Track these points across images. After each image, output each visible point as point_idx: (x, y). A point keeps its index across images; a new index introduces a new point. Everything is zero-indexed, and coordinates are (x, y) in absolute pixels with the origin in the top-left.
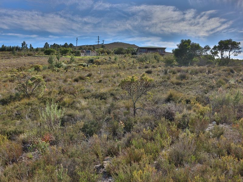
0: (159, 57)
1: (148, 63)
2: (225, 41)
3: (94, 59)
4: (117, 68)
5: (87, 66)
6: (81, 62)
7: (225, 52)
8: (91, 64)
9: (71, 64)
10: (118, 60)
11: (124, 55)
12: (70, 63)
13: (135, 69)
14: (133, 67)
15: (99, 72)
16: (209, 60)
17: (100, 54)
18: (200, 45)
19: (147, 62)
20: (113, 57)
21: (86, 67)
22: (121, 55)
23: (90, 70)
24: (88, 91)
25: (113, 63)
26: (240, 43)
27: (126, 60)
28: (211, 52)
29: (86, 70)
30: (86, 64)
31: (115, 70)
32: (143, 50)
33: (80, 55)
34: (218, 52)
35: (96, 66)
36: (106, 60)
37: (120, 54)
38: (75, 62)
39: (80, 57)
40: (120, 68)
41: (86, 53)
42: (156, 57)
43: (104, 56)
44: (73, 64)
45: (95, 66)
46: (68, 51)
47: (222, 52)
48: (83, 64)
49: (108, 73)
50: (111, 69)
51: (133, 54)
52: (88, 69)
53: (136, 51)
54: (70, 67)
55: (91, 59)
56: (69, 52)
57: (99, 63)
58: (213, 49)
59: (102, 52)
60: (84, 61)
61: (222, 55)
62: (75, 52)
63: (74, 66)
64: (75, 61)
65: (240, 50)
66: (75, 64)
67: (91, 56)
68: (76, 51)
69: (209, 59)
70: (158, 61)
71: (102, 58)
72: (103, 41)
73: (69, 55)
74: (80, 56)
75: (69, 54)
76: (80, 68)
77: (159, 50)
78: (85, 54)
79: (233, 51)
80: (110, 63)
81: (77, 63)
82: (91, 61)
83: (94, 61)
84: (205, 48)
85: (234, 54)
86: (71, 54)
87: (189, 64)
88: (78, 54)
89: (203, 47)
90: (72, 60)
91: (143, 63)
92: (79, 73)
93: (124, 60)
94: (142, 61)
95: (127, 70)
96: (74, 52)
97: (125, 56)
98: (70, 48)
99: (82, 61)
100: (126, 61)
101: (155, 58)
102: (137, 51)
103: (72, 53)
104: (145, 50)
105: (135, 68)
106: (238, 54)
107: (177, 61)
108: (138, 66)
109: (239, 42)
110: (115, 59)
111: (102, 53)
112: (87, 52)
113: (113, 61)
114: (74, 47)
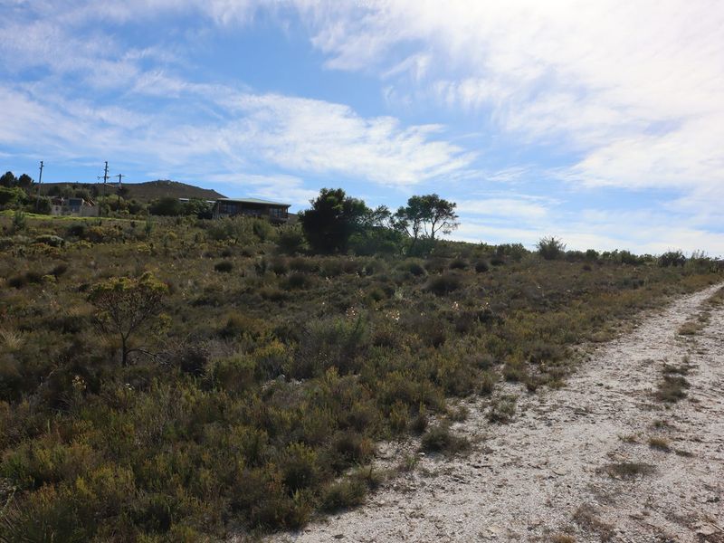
0: (265, 229)
1: (231, 244)
2: (423, 197)
3: (84, 225)
4: (144, 254)
5: (63, 243)
6: (47, 233)
7: (422, 224)
8: (76, 238)
9: (15, 237)
10: (154, 231)
11: (175, 218)
12: (12, 232)
13: (194, 258)
14: (189, 252)
15: (93, 263)
16: (387, 242)
17: (108, 212)
18: (367, 205)
19: (231, 241)
20: (142, 222)
21: (59, 245)
22: (168, 217)
23: (68, 256)
24: (38, 312)
25: (141, 238)
26: (455, 204)
27: (176, 233)
28: (392, 221)
29: (55, 257)
30: (58, 238)
31: (139, 258)
32: (229, 206)
33: (48, 212)
34: (409, 222)
35: (89, 245)
36: (120, 229)
37: (165, 215)
38: (28, 233)
39: (48, 218)
40: (154, 254)
41: (67, 207)
42: (259, 227)
43: (119, 218)
44: (19, 236)
45: (84, 246)
46: (14, 196)
47: (417, 222)
48: (52, 237)
49: (117, 265)
50: (128, 255)
51: (201, 216)
52: (62, 254)
53: (211, 208)
54: (10, 244)
55: (78, 224)
56: (16, 199)
57: (97, 238)
58: (396, 215)
59: (116, 207)
60: (56, 230)
61: (416, 230)
62: (34, 201)
63: (22, 243)
64: (27, 230)
65: (457, 220)
66: (26, 238)
67: (82, 216)
68: (36, 200)
69: (388, 238)
70: (262, 239)
71: (110, 223)
72: (120, 176)
73: (14, 209)
74: (48, 214)
75: (14, 205)
76: (40, 250)
77: (271, 210)
78: (65, 210)
79: (441, 221)
80: (130, 239)
81: (34, 233)
82: (77, 232)
83: (85, 230)
84: (378, 212)
85: (442, 229)
86: (21, 206)
87: (337, 249)
88: (42, 208)
89: (374, 210)
90: (19, 225)
91: (218, 244)
92: (33, 263)
93: (172, 234)
94: (218, 236)
95: (171, 259)
96: (31, 203)
97: (178, 222)
98: (18, 189)
99: (50, 231)
100: (176, 236)
101: (255, 229)
102: (213, 209)
103: (25, 202)
104: (234, 207)
105: (196, 256)
106: (451, 229)
107: (309, 240)
108: (206, 250)
109: (453, 203)
110: (148, 229)
111: (114, 208)
112: (72, 203)
113: (139, 233)
114: (35, 187)
